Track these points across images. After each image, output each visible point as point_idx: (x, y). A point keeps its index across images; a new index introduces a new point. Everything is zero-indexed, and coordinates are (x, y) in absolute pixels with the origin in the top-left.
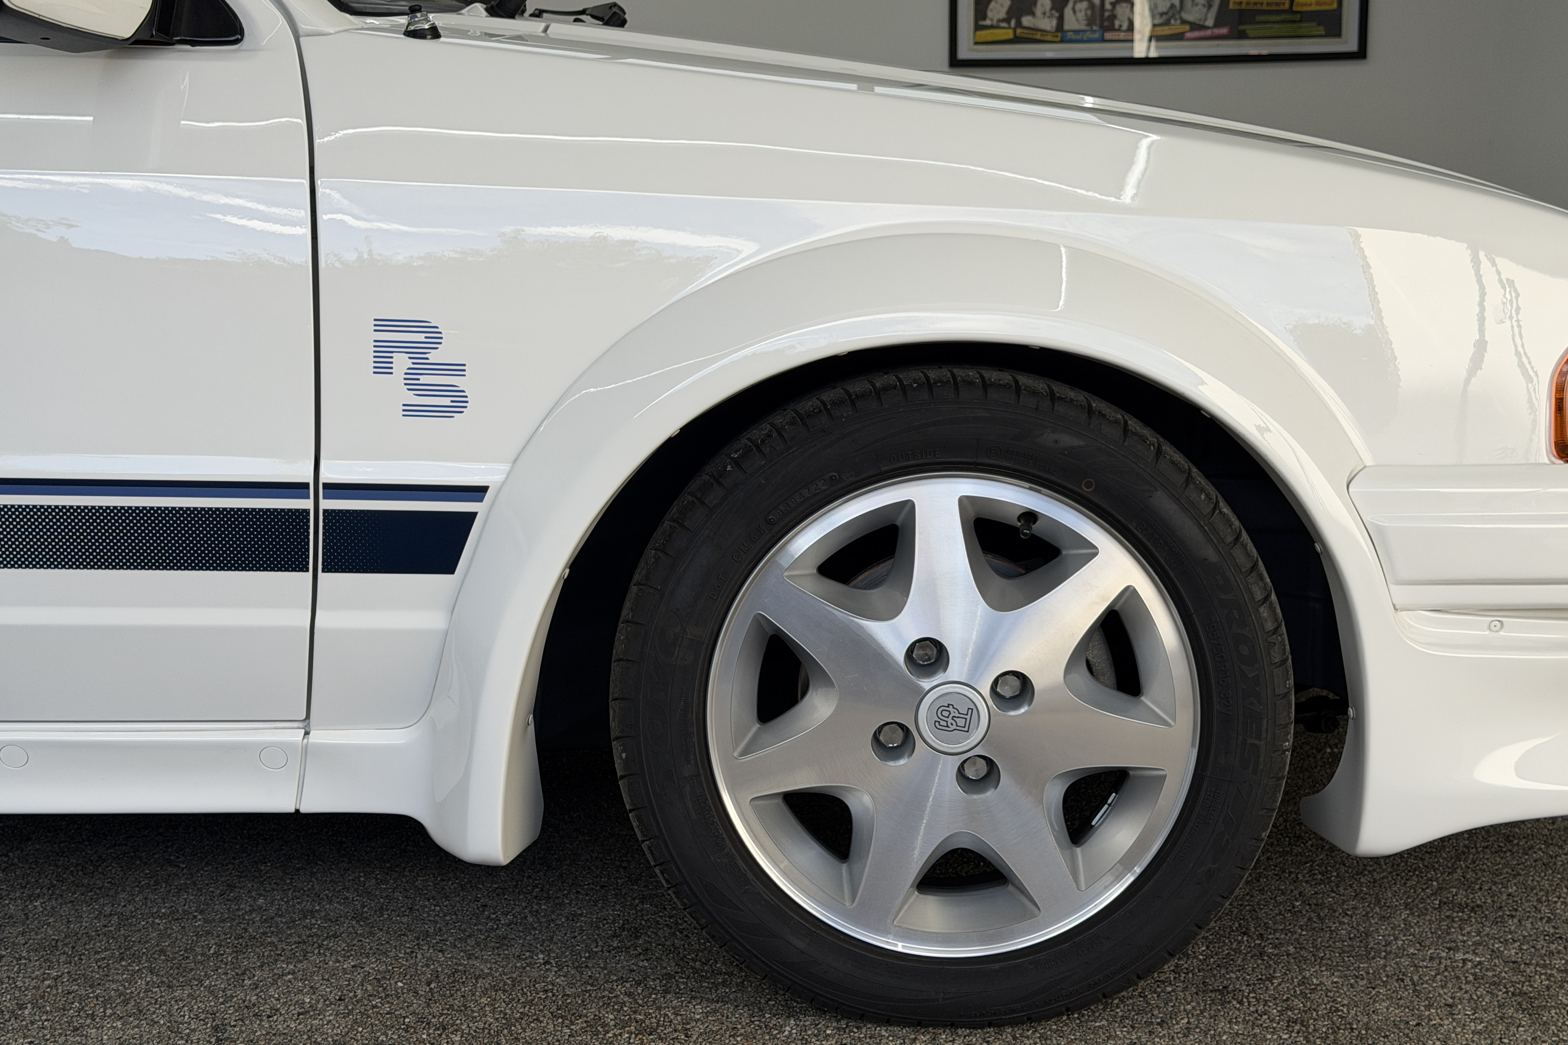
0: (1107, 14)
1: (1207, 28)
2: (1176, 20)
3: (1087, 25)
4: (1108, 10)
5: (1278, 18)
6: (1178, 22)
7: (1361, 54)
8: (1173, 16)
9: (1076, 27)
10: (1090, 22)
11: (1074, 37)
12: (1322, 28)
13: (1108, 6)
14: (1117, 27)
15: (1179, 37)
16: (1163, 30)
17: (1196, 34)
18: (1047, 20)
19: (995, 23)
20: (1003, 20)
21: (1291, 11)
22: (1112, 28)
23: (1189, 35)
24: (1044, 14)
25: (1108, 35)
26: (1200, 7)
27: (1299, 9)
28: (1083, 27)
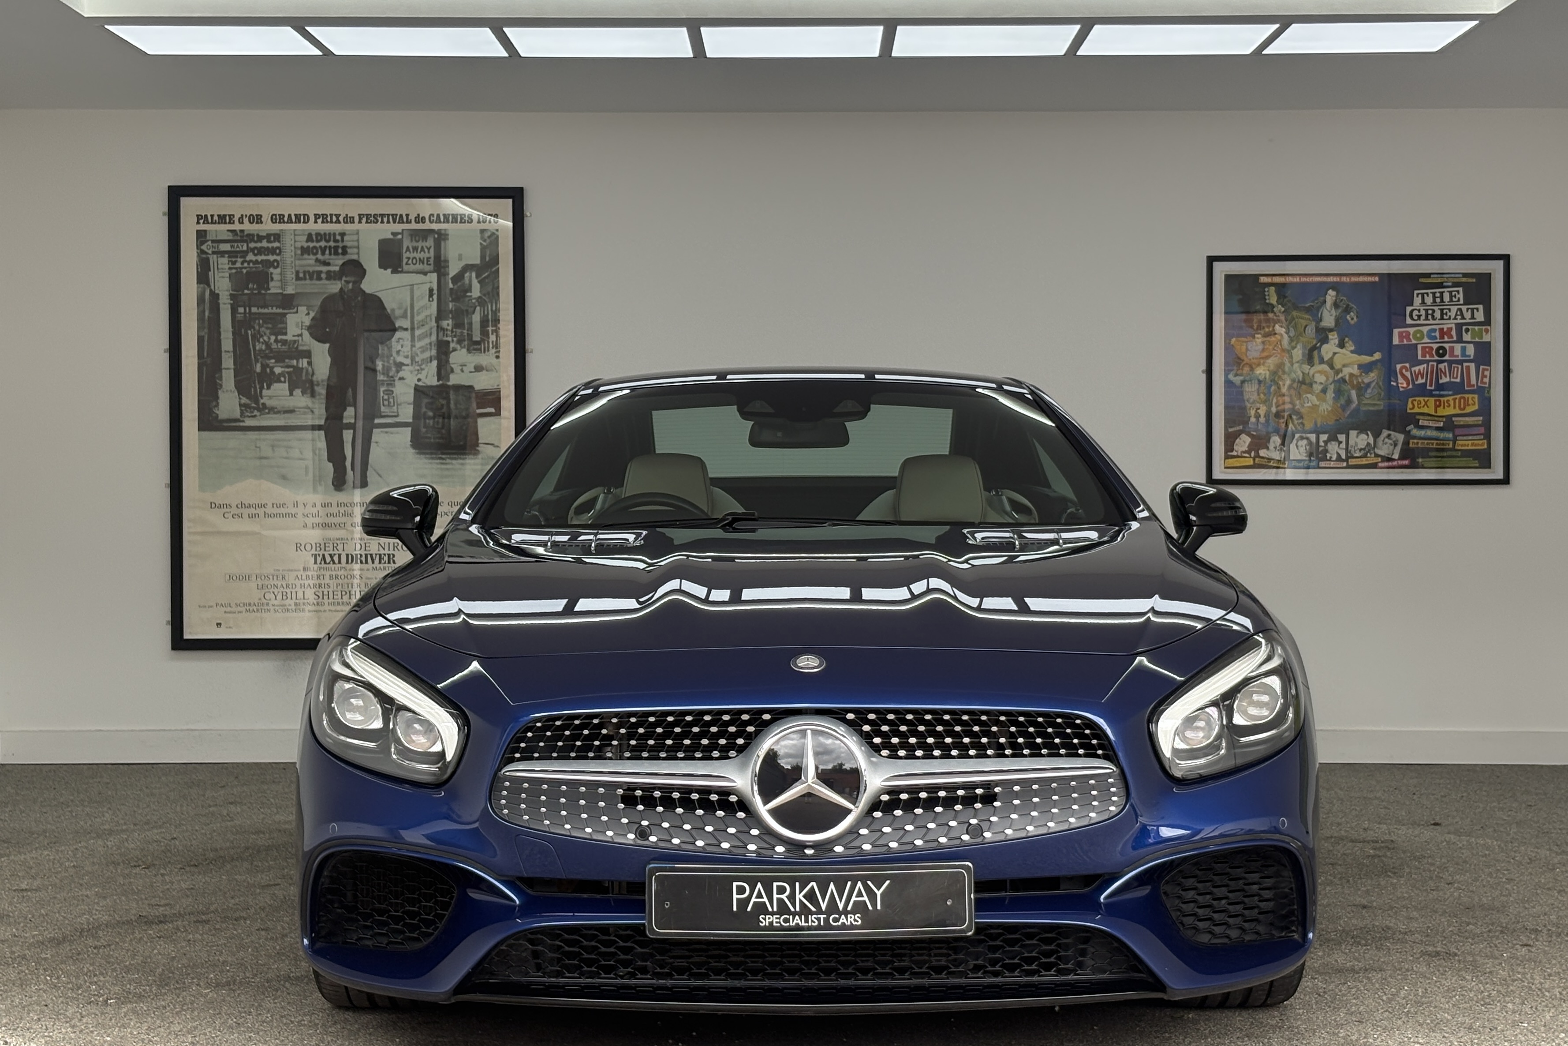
0: (1321, 449)
1: (1394, 460)
2: (1371, 454)
3: (1306, 456)
4: (1322, 446)
5: (1445, 454)
6: (1373, 455)
7: (1505, 481)
8: (1369, 451)
9: (1299, 458)
10: (1310, 455)
11: (1297, 464)
12: (1477, 461)
13: (1322, 444)
14: (1328, 458)
15: (1374, 466)
16: (1362, 461)
17: (1386, 464)
18: (1278, 452)
19: (1239, 454)
20: (1245, 452)
21: (1454, 449)
22: (1325, 459)
23: (1380, 465)
24: (1275, 448)
25: (1322, 464)
26: (1388, 445)
27: (1460, 448)
28: (1304, 458)
